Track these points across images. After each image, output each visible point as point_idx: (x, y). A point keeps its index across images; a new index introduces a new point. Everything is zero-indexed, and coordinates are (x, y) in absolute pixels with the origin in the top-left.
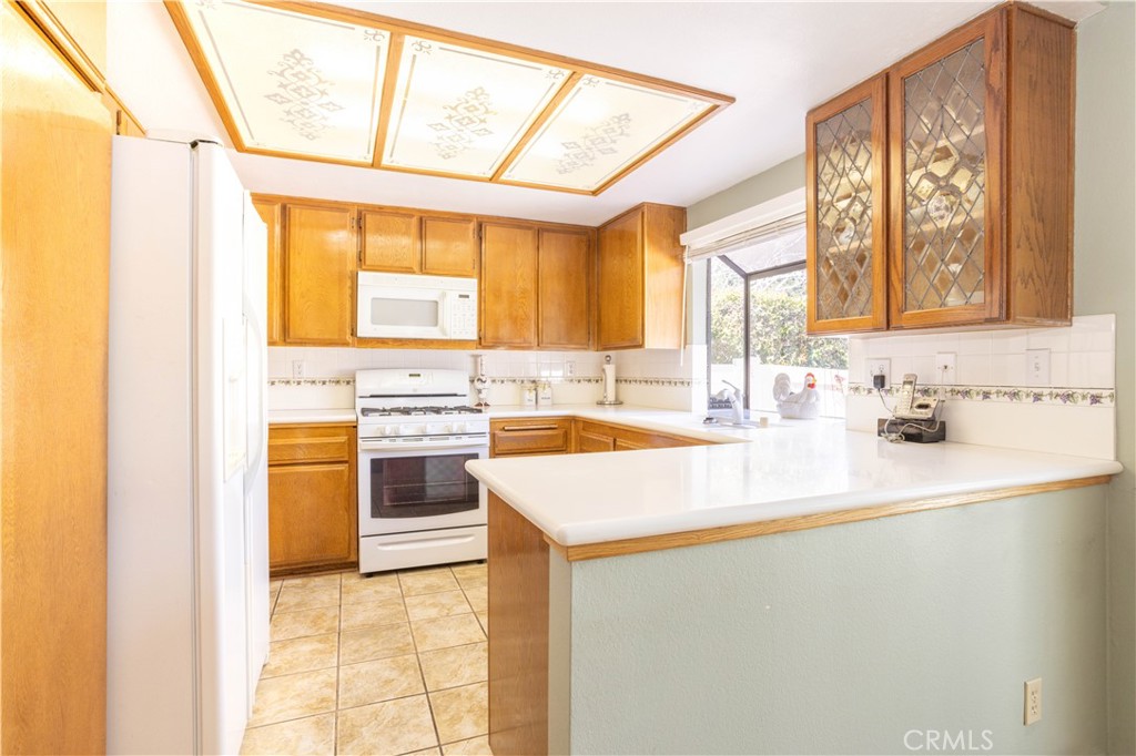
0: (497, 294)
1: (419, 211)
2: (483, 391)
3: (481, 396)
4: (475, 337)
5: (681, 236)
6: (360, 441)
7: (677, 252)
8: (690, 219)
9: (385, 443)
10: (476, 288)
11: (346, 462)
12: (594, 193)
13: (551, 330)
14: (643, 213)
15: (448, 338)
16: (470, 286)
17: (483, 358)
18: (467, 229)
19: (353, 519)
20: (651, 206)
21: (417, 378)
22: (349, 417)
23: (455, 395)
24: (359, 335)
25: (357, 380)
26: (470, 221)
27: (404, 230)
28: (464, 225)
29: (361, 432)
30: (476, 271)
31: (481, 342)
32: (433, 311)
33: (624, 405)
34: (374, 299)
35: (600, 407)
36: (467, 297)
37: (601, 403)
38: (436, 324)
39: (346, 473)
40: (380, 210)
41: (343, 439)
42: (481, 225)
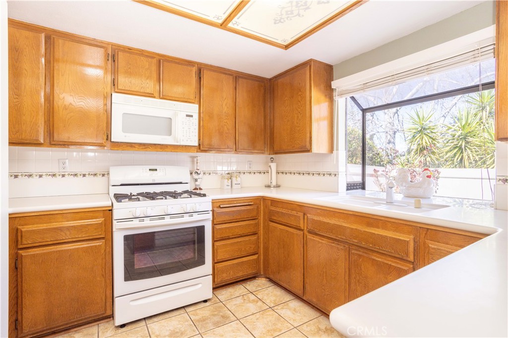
0: (211, 116)
1: (158, 55)
2: (198, 180)
3: (197, 183)
4: (197, 144)
5: (332, 82)
6: (115, 222)
7: (329, 92)
8: (335, 73)
9: (136, 223)
10: (197, 111)
11: (103, 238)
12: (287, 47)
13: (243, 141)
14: (310, 66)
15: (178, 144)
16: (193, 108)
17: (199, 158)
18: (191, 71)
19: (109, 282)
20: (315, 61)
21: (155, 172)
22: (105, 203)
23: (181, 183)
24: (112, 140)
25: (110, 174)
26: (194, 66)
27: (147, 66)
28: (189, 68)
29: (116, 215)
30: (197, 99)
31: (200, 148)
32: (168, 126)
33: (281, 188)
34: (124, 113)
35: (267, 189)
36: (192, 116)
37: (269, 186)
38: (170, 134)
39: (103, 247)
40: (129, 50)
41: (100, 220)
42: (201, 70)
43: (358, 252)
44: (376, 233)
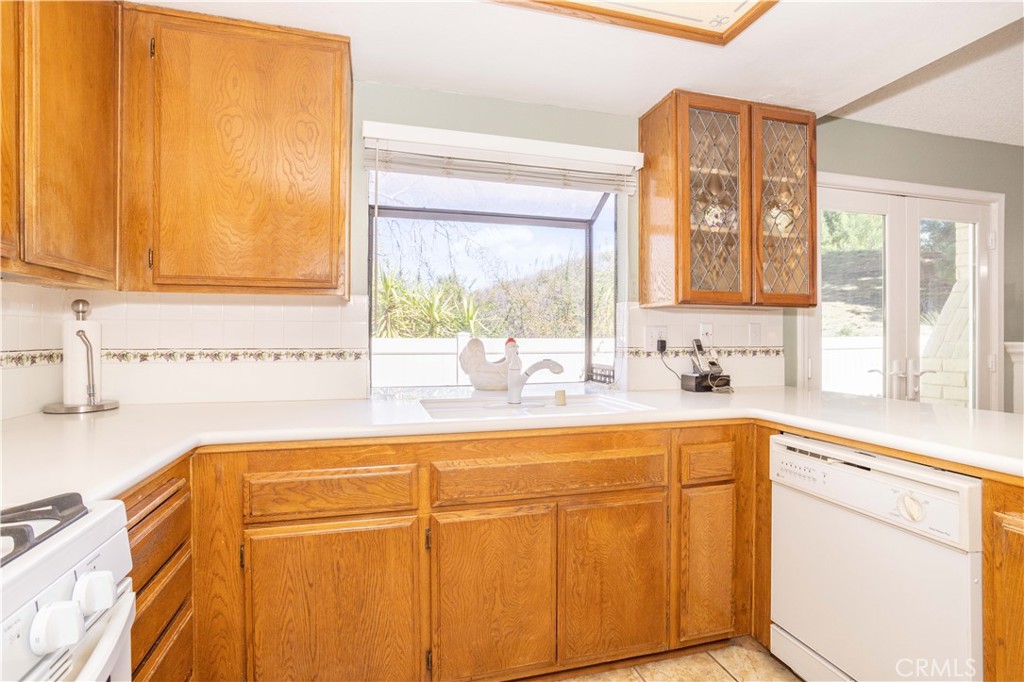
43: (579, 507)
44: (615, 457)
